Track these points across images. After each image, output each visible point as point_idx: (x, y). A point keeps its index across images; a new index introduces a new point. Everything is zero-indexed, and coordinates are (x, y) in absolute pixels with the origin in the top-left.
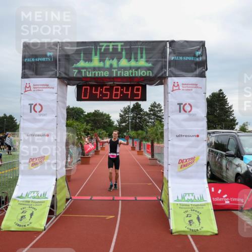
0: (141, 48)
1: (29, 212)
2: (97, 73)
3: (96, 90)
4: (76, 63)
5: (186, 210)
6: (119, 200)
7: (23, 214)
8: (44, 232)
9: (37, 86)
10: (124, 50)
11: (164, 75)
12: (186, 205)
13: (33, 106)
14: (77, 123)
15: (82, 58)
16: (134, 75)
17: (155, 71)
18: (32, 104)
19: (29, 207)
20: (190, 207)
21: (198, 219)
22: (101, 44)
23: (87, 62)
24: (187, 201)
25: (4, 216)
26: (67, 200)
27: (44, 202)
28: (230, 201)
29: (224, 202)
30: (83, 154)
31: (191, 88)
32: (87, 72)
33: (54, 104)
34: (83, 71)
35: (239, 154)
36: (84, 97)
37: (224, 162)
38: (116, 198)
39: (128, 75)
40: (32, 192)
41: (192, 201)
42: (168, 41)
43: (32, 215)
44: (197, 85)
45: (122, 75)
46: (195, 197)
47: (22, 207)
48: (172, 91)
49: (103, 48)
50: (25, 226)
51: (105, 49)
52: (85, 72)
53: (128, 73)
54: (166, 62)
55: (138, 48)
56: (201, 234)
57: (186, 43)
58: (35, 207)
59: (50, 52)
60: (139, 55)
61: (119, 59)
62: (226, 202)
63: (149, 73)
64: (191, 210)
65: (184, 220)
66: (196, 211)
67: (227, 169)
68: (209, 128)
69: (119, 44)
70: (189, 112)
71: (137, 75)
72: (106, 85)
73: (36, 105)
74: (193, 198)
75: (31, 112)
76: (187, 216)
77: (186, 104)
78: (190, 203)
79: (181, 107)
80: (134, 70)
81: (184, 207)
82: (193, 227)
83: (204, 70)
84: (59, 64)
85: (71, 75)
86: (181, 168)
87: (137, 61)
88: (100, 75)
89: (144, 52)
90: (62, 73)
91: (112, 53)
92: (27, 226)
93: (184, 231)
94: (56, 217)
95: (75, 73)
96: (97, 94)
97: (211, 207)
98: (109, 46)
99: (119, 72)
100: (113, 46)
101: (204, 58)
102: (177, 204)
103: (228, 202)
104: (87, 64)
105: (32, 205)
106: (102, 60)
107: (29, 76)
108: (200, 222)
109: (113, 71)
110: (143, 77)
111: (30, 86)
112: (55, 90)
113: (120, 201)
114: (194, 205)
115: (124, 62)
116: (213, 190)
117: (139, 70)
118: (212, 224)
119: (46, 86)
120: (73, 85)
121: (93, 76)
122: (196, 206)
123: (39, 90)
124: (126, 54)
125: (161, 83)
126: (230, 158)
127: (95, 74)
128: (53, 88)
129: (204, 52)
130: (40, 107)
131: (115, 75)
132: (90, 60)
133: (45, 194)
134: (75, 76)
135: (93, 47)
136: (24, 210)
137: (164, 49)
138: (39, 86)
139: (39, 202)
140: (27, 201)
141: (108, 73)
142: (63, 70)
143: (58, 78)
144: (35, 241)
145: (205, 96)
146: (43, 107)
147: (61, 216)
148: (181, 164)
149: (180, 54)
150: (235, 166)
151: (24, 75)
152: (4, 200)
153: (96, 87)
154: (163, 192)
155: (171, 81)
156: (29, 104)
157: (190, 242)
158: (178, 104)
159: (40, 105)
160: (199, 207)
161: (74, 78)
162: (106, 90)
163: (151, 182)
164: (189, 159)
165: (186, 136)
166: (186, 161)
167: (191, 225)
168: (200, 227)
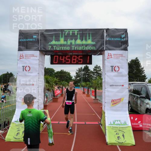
0: (89, 33)
1: (22, 131)
3: (62, 58)
4: (50, 42)
5: (116, 130)
6: (75, 124)
7: (18, 132)
9: (27, 56)
10: (79, 34)
11: (103, 49)
12: (116, 127)
13: (24, 67)
14: (51, 77)
15: (54, 39)
16: (84, 49)
17: (97, 47)
18: (24, 66)
19: (22, 128)
20: (118, 128)
21: (123, 136)
22: (65, 31)
23: (57, 42)
24: (116, 125)
25: (7, 133)
28: (142, 125)
29: (139, 126)
30: (54, 96)
31: (118, 57)
32: (57, 47)
33: (37, 67)
34: (54, 46)
35: (148, 97)
36: (55, 62)
37: (139, 102)
39: (81, 49)
41: (120, 125)
42: (105, 29)
44: (122, 55)
45: (78, 49)
46: (121, 122)
47: (17, 128)
48: (108, 59)
49: (67, 33)
50: (19, 139)
51: (67, 34)
52: (56, 47)
53: (81, 48)
54: (104, 41)
55: (87, 33)
56: (125, 145)
57: (115, 30)
59: (35, 35)
60: (88, 37)
61: (76, 40)
62: (140, 126)
63: (94, 48)
64: (119, 130)
65: (115, 136)
66: (122, 131)
67: (141, 106)
68: (129, 81)
69: (76, 31)
70: (118, 71)
71: (86, 49)
72: (68, 55)
73: (26, 66)
74: (120, 123)
75: (23, 71)
76: (117, 134)
77: (116, 66)
78: (118, 126)
79: (113, 68)
80: (84, 46)
81: (114, 128)
82: (120, 141)
83: (126, 46)
84: (40, 42)
85: (47, 49)
86: (113, 105)
87: (86, 41)
88: (64, 49)
89: (91, 35)
90: (42, 48)
91: (71, 36)
93: (115, 143)
95: (49, 48)
96: (63, 60)
97: (131, 129)
98: (70, 32)
99: (76, 47)
100: (72, 32)
101: (127, 39)
102: (111, 127)
103: (142, 126)
104: (57, 43)
106: (66, 40)
107: (23, 50)
108: (124, 138)
109: (72, 47)
110: (90, 50)
111: (23, 56)
112: (38, 58)
114: (121, 127)
115: (79, 42)
116: (132, 118)
117: (88, 46)
118: (132, 139)
119: (32, 56)
120: (49, 55)
121: (60, 49)
123: (28, 58)
124: (80, 36)
125: (101, 54)
126: (143, 99)
127: (61, 48)
129: (127, 35)
130: (29, 68)
131: (73, 49)
132: (59, 40)
134: (49, 49)
136: (19, 129)
137: (103, 34)
138: (28, 56)
140: (20, 124)
141: (69, 48)
142: (42, 46)
143: (40, 51)
145: (127, 62)
146: (31, 68)
148: (113, 102)
149: (112, 37)
150: (146, 104)
151: (20, 49)
152: (7, 123)
153: (62, 56)
154: (102, 119)
155: (107, 52)
156: (22, 66)
158: (111, 66)
159: (29, 66)
160: (124, 128)
161: (49, 51)
162: (68, 58)
163: (95, 113)
164: (118, 99)
165: (116, 86)
166: (116, 101)
167: (119, 140)
168: (124, 141)
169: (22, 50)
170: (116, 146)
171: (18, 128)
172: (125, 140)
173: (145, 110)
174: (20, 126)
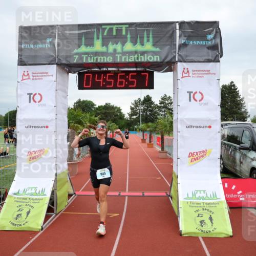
1: (26, 210)
2: (99, 58)
3: (99, 78)
4: (77, 49)
5: (197, 209)
6: (125, 196)
7: (19, 213)
8: (41, 232)
10: (129, 33)
11: (173, 60)
12: (197, 203)
13: (32, 96)
15: (83, 43)
16: (139, 60)
17: (163, 56)
18: (32, 94)
19: (26, 205)
20: (202, 205)
21: (211, 219)
22: (103, 27)
23: (88, 47)
24: (198, 199)
26: (70, 195)
27: (42, 199)
28: (244, 197)
29: (238, 199)
32: (89, 58)
33: (53, 93)
35: (254, 147)
36: (86, 85)
37: (238, 155)
38: (122, 194)
39: (133, 60)
40: (29, 188)
41: (204, 199)
42: (177, 22)
43: (28, 213)
44: (209, 71)
45: (127, 61)
46: (207, 194)
47: (18, 205)
49: (106, 31)
50: (20, 225)
52: (87, 58)
53: (133, 58)
54: (176, 45)
56: (214, 236)
57: (196, 24)
58: (32, 204)
60: (145, 39)
62: (241, 199)
63: (157, 58)
64: (203, 209)
65: (195, 220)
66: (208, 210)
67: (241, 163)
69: (124, 27)
70: (200, 101)
71: (143, 60)
72: (110, 72)
73: (35, 94)
74: (205, 196)
75: (30, 102)
76: (198, 216)
77: (196, 93)
78: (202, 201)
79: (191, 95)
80: (139, 55)
84: (58, 49)
85: (72, 62)
86: (191, 162)
89: (151, 34)
90: (62, 59)
91: (115, 37)
92: (23, 226)
93: (194, 233)
94: (56, 215)
95: (75, 59)
96: (100, 82)
97: (225, 205)
98: (112, 29)
99: (123, 57)
102: (188, 202)
103: (243, 199)
104: (89, 49)
105: (29, 202)
106: (105, 44)
107: (27, 63)
108: (212, 223)
109: (117, 56)
111: (28, 74)
112: (54, 78)
113: (127, 197)
114: (206, 203)
115: (129, 47)
116: (226, 185)
117: (146, 55)
118: (226, 225)
119: (45, 74)
120: (74, 72)
121: (95, 61)
122: (208, 204)
123: (38, 79)
124: (131, 38)
125: (171, 70)
127: (97, 59)
128: (52, 76)
130: (39, 97)
131: (119, 61)
132: (92, 45)
133: (43, 191)
134: (75, 62)
135: (95, 30)
136: (20, 208)
139: (36, 199)
140: (24, 199)
141: (111, 58)
143: (57, 64)
144: (29, 243)
146: (43, 96)
147: (62, 214)
148: (192, 157)
149: (190, 38)
150: (250, 160)
151: (21, 62)
153: (99, 74)
154: (173, 187)
155: (180, 66)
156: (28, 94)
157: (201, 246)
158: (188, 92)
159: (39, 94)
160: (212, 205)
161: (75, 64)
162: (110, 77)
163: (161, 176)
164: (200, 152)
165: (197, 127)
166: (197, 154)
167: (202, 226)
168: (213, 229)
169: (25, 65)
170: (197, 238)
171: (20, 206)
172: (213, 227)
173: (250, 170)
174: (22, 202)
